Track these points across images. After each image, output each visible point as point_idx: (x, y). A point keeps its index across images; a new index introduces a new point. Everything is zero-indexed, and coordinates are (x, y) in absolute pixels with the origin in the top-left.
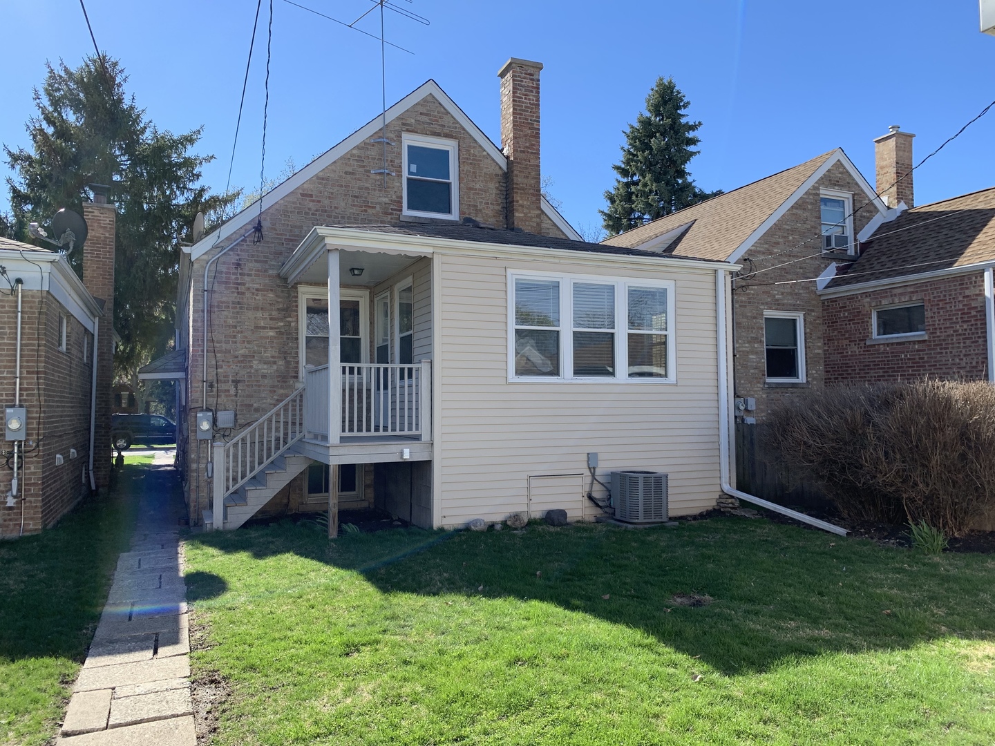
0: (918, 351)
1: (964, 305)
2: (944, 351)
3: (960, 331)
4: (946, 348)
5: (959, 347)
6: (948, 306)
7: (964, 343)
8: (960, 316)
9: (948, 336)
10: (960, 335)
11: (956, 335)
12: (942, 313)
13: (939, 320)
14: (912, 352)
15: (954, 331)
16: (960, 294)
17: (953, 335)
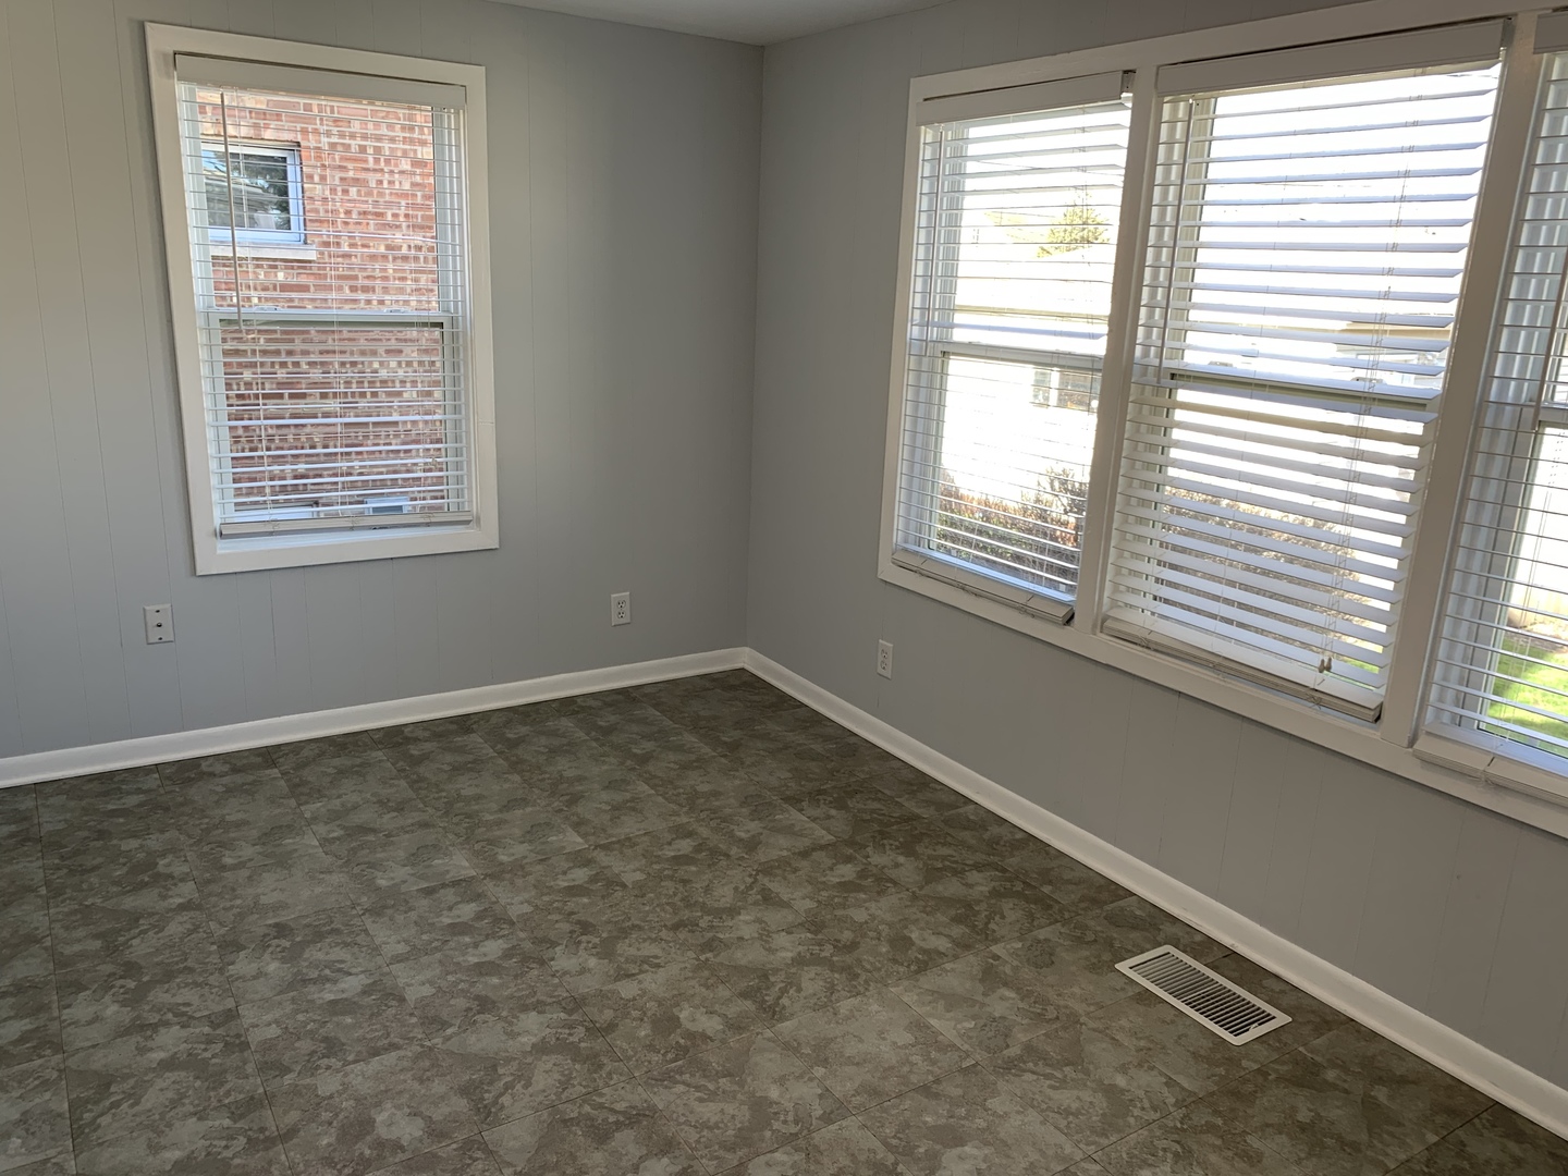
0: (285, 288)
1: (413, 184)
2: (362, 296)
3: (404, 251)
4: (366, 289)
5: (401, 291)
6: (372, 178)
7: (416, 280)
8: (402, 211)
9: (373, 257)
10: (405, 258)
11: (395, 259)
12: (353, 191)
13: (348, 212)
14: (265, 289)
15: (388, 247)
16: (405, 154)
17: (385, 257)
